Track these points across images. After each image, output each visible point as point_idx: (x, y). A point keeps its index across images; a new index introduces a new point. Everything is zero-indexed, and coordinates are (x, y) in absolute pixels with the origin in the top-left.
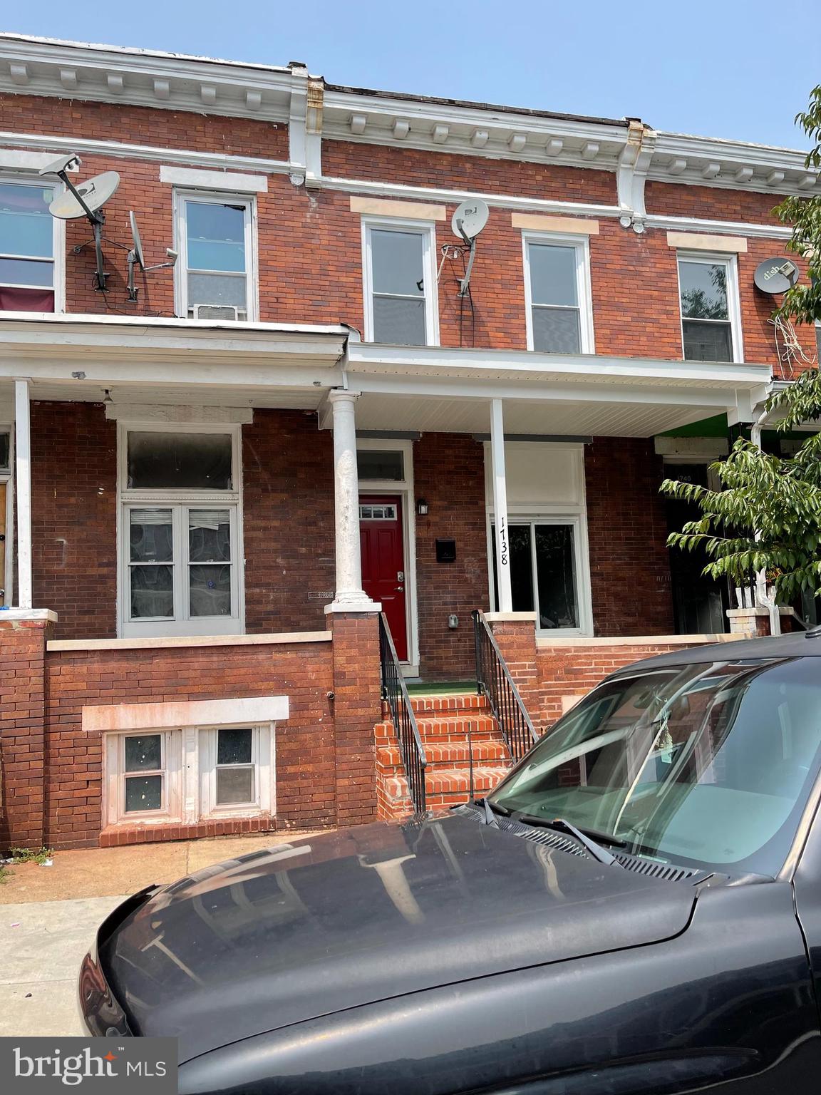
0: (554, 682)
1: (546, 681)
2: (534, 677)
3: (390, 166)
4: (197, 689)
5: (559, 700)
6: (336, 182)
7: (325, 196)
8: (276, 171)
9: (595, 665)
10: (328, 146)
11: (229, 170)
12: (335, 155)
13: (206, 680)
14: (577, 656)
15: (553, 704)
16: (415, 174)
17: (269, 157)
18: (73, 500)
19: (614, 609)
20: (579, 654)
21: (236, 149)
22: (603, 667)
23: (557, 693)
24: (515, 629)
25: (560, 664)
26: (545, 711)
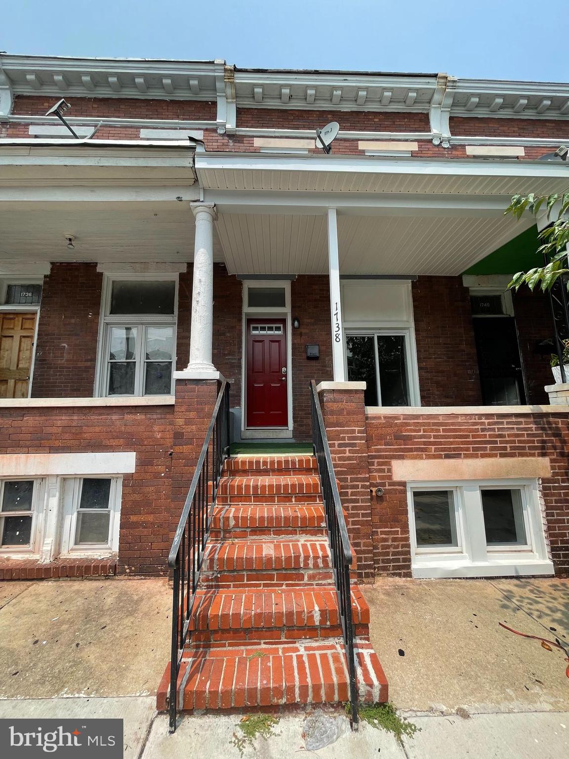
0: (384, 447)
1: (377, 446)
2: (364, 442)
3: (280, 120)
4: (57, 443)
5: (389, 464)
6: (244, 131)
7: (238, 139)
8: (209, 127)
9: (424, 432)
10: (240, 112)
11: (180, 129)
12: (246, 116)
13: (67, 436)
14: (406, 423)
15: (383, 467)
16: (295, 123)
17: (205, 120)
18: (73, 321)
20: (408, 421)
21: (185, 117)
22: (432, 434)
23: (386, 457)
24: (345, 397)
25: (389, 430)
26: (374, 474)
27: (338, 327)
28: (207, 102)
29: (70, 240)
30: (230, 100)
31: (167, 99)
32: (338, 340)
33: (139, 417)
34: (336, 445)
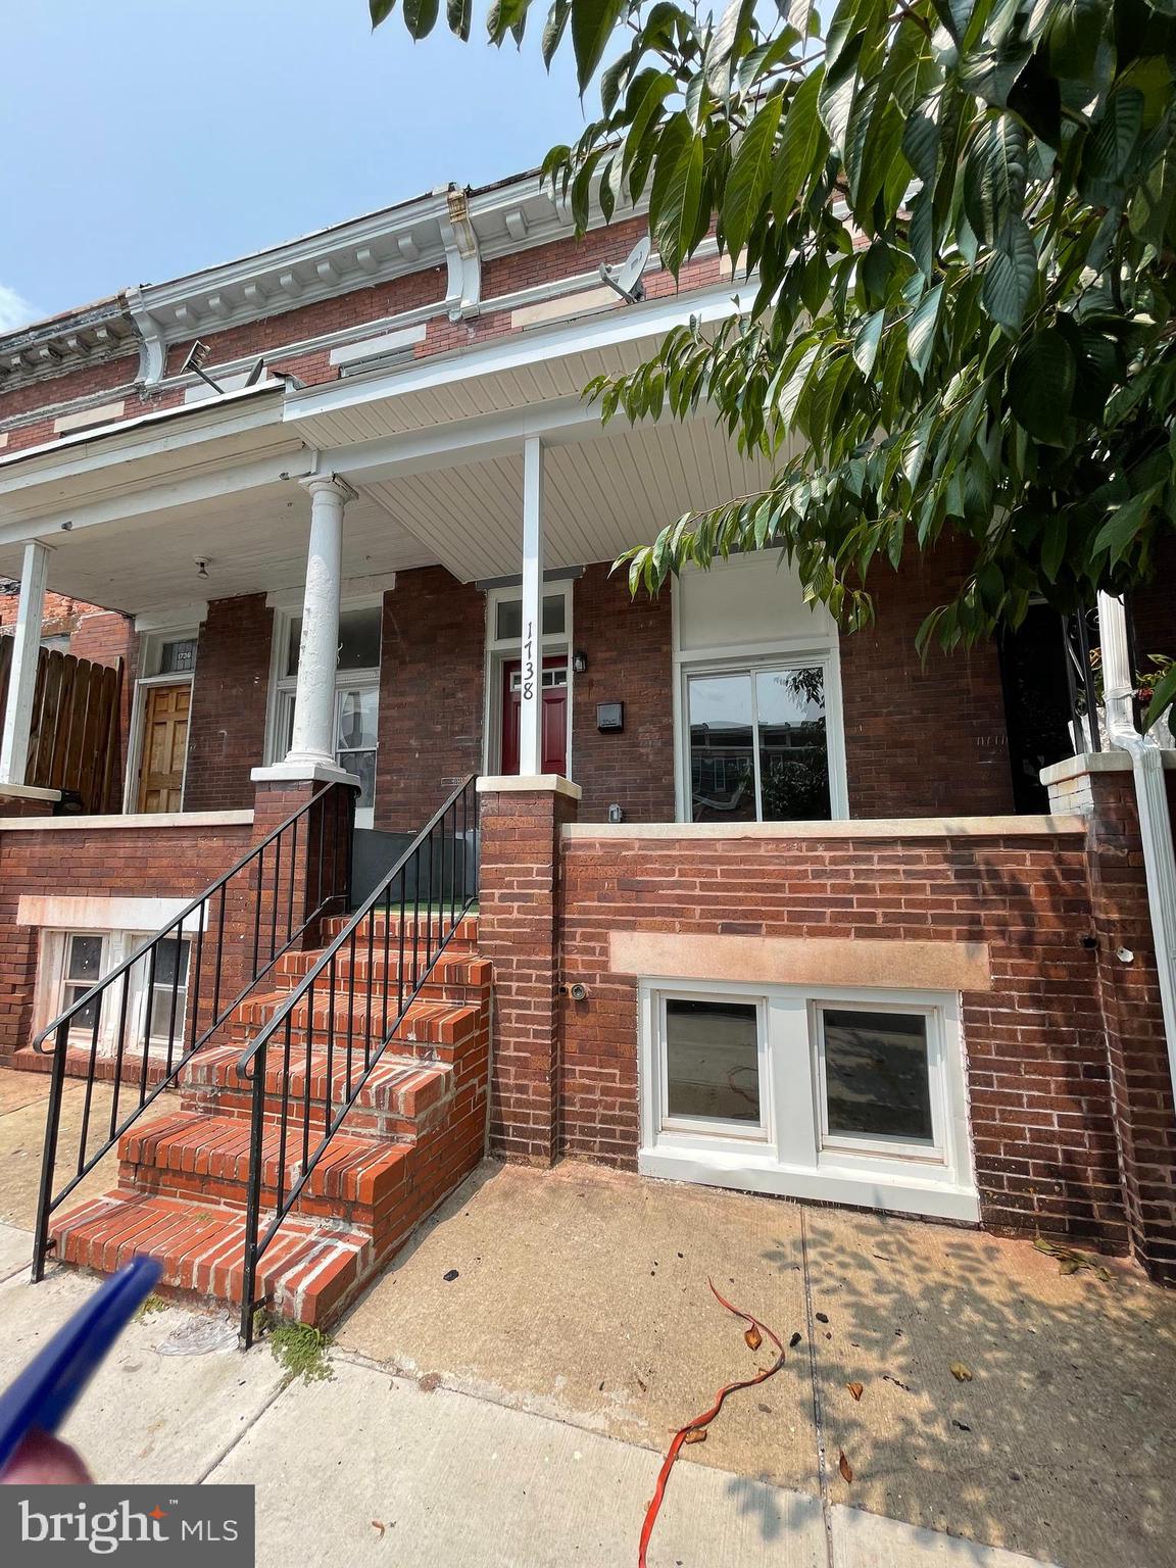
0: (596, 904)
1: (582, 901)
2: (547, 892)
3: (559, 262)
4: (119, 883)
5: (605, 938)
6: (495, 303)
7: (486, 321)
8: (435, 314)
9: (680, 876)
10: (487, 269)
11: (390, 331)
12: (498, 273)
13: (130, 872)
14: (644, 857)
15: (592, 944)
17: (429, 303)
18: (234, 691)
19: (891, 794)
20: (649, 853)
21: (398, 308)
22: (698, 880)
23: (598, 924)
24: (519, 806)
25: (610, 871)
26: (573, 957)
27: (530, 670)
28: (433, 268)
29: (202, 565)
30: (466, 254)
31: (371, 284)
32: (528, 695)
33: (216, 843)
34: (496, 896)
